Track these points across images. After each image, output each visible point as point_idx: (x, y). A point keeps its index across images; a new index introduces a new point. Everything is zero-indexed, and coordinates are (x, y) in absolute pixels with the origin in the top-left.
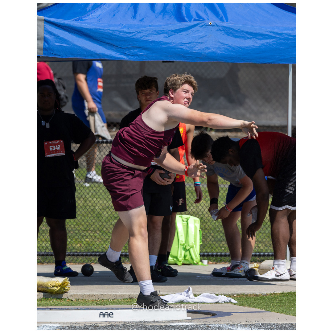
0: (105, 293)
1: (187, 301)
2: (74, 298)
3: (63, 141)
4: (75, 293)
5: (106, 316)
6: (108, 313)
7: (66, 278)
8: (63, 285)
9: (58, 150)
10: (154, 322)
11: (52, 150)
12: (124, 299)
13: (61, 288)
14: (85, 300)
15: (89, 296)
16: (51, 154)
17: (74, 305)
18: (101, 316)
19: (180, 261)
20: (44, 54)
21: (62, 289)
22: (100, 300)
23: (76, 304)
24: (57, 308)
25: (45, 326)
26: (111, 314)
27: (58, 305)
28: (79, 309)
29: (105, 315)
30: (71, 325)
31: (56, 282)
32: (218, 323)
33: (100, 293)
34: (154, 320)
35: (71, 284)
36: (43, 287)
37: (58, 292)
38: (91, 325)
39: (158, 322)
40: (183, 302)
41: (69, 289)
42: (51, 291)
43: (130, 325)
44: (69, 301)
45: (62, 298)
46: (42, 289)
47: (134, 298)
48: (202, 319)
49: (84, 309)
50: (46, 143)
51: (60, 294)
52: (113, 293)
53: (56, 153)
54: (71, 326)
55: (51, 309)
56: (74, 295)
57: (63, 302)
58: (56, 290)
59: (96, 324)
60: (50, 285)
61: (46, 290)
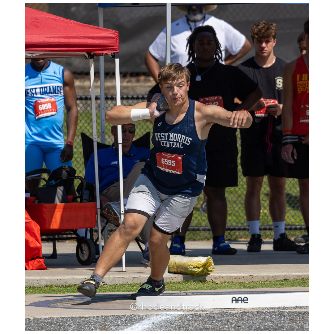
0: (256, 275)
2: (219, 281)
3: (222, 97)
4: (221, 275)
6: (242, 299)
7: (209, 257)
8: (205, 266)
10: (296, 307)
12: (277, 281)
13: (203, 269)
14: (232, 282)
15: (237, 277)
17: (217, 289)
21: (205, 271)
22: (249, 282)
23: (220, 288)
24: (193, 293)
25: (166, 314)
26: (245, 299)
29: (238, 300)
30: (197, 312)
31: (198, 262)
33: (250, 274)
34: (296, 306)
35: (215, 264)
36: (182, 268)
37: (200, 274)
38: (220, 313)
39: (300, 308)
41: (213, 270)
42: (192, 272)
43: (266, 312)
44: (213, 284)
45: (205, 281)
46: (182, 270)
47: (290, 279)
49: (225, 293)
51: (202, 276)
52: (265, 274)
54: (195, 314)
55: (187, 294)
56: (219, 277)
57: (205, 285)
58: (197, 271)
59: (225, 312)
60: (190, 266)
61: (186, 271)
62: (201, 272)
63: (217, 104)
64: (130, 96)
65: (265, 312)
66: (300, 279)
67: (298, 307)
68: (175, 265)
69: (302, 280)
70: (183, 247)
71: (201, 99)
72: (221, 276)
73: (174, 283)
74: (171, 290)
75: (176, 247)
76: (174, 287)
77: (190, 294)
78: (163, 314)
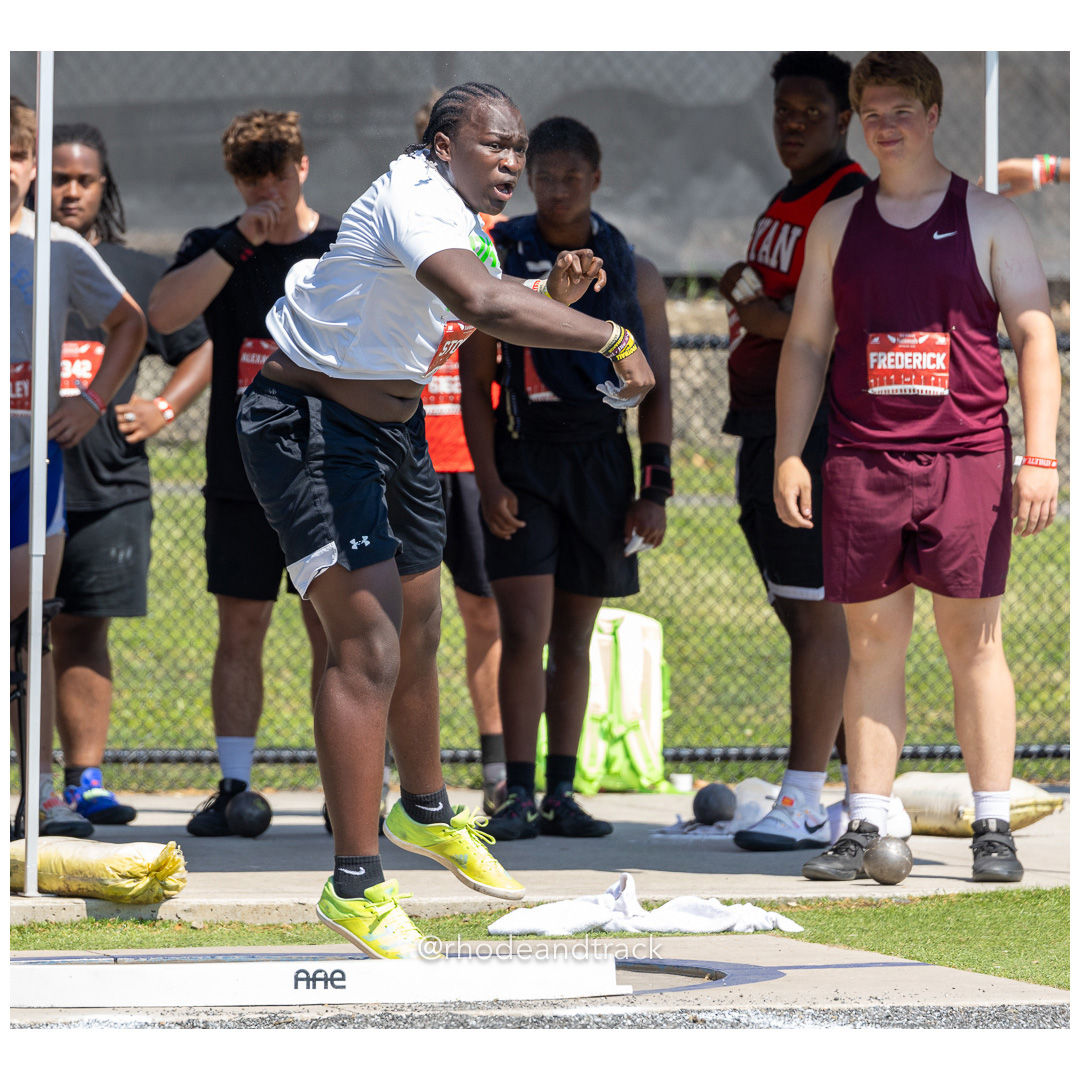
1: (616, 925)
2: (201, 919)
4: (205, 901)
5: (320, 985)
6: (326, 974)
7: (172, 844)
8: (158, 872)
9: (81, 379)
10: (497, 1003)
13: (151, 881)
14: (242, 924)
15: (256, 909)
17: (200, 945)
18: (302, 984)
19: (591, 781)
21: (157, 887)
22: (295, 926)
23: (210, 941)
24: (137, 957)
25: (95, 1022)
26: (338, 975)
27: (141, 945)
28: (220, 958)
29: (315, 979)
30: (192, 1017)
32: (732, 1007)
33: (297, 900)
34: (495, 998)
35: (190, 868)
36: (85, 878)
37: (140, 898)
38: (263, 1019)
39: (509, 1004)
40: (602, 931)
42: (116, 891)
43: (408, 1017)
44: (183, 929)
45: (156, 920)
46: (84, 885)
47: (423, 916)
48: (671, 994)
49: (237, 957)
51: (147, 903)
54: (189, 1021)
55: (116, 960)
56: (201, 906)
57: (159, 932)
58: (133, 888)
59: (280, 1015)
60: (111, 872)
61: (97, 889)
62: (144, 892)
65: (404, 1017)
66: (454, 915)
67: (503, 1002)
68: (61, 870)
69: (461, 918)
72: (207, 903)
73: (59, 925)
74: (54, 947)
76: (62, 937)
77: (127, 960)
78: (86, 1021)
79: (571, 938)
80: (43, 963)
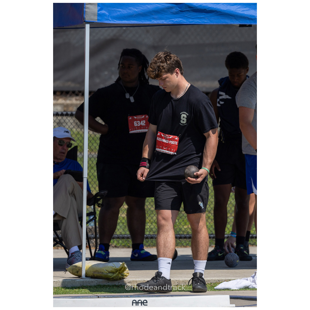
1: (252, 286)
3: (148, 116)
5: (140, 304)
6: (141, 301)
7: (123, 263)
8: (120, 271)
9: (143, 126)
11: (136, 125)
16: (136, 130)
18: (134, 304)
20: (98, 20)
21: (120, 275)
26: (145, 302)
28: (129, 296)
29: (138, 303)
31: (113, 267)
35: (129, 269)
36: (99, 273)
37: (115, 278)
40: (249, 288)
42: (108, 277)
45: (119, 285)
50: (131, 118)
51: (117, 280)
53: (141, 129)
55: (98, 297)
56: (133, 281)
57: (120, 289)
58: (112, 276)
60: (106, 271)
61: (102, 276)
63: (144, 122)
64: (69, 113)
66: (208, 284)
68: (92, 270)
69: (210, 284)
70: (108, 254)
71: (130, 117)
73: (91, 287)
75: (101, 254)
77: (102, 297)
79: (238, 290)
80: (77, 298)
